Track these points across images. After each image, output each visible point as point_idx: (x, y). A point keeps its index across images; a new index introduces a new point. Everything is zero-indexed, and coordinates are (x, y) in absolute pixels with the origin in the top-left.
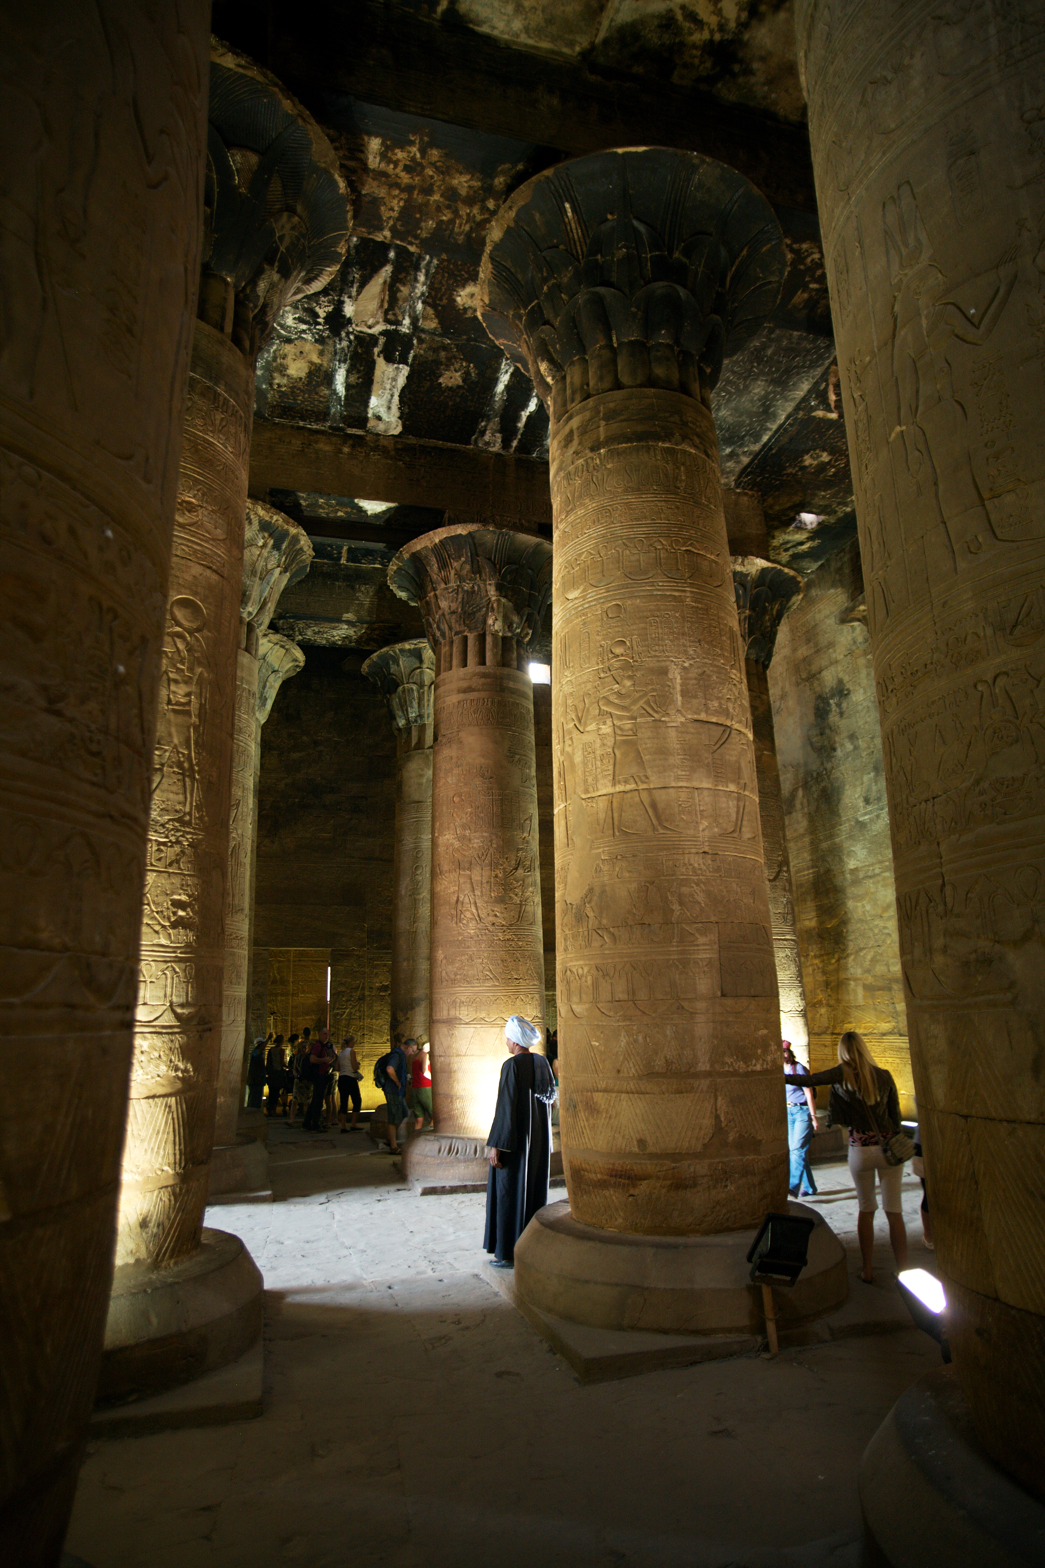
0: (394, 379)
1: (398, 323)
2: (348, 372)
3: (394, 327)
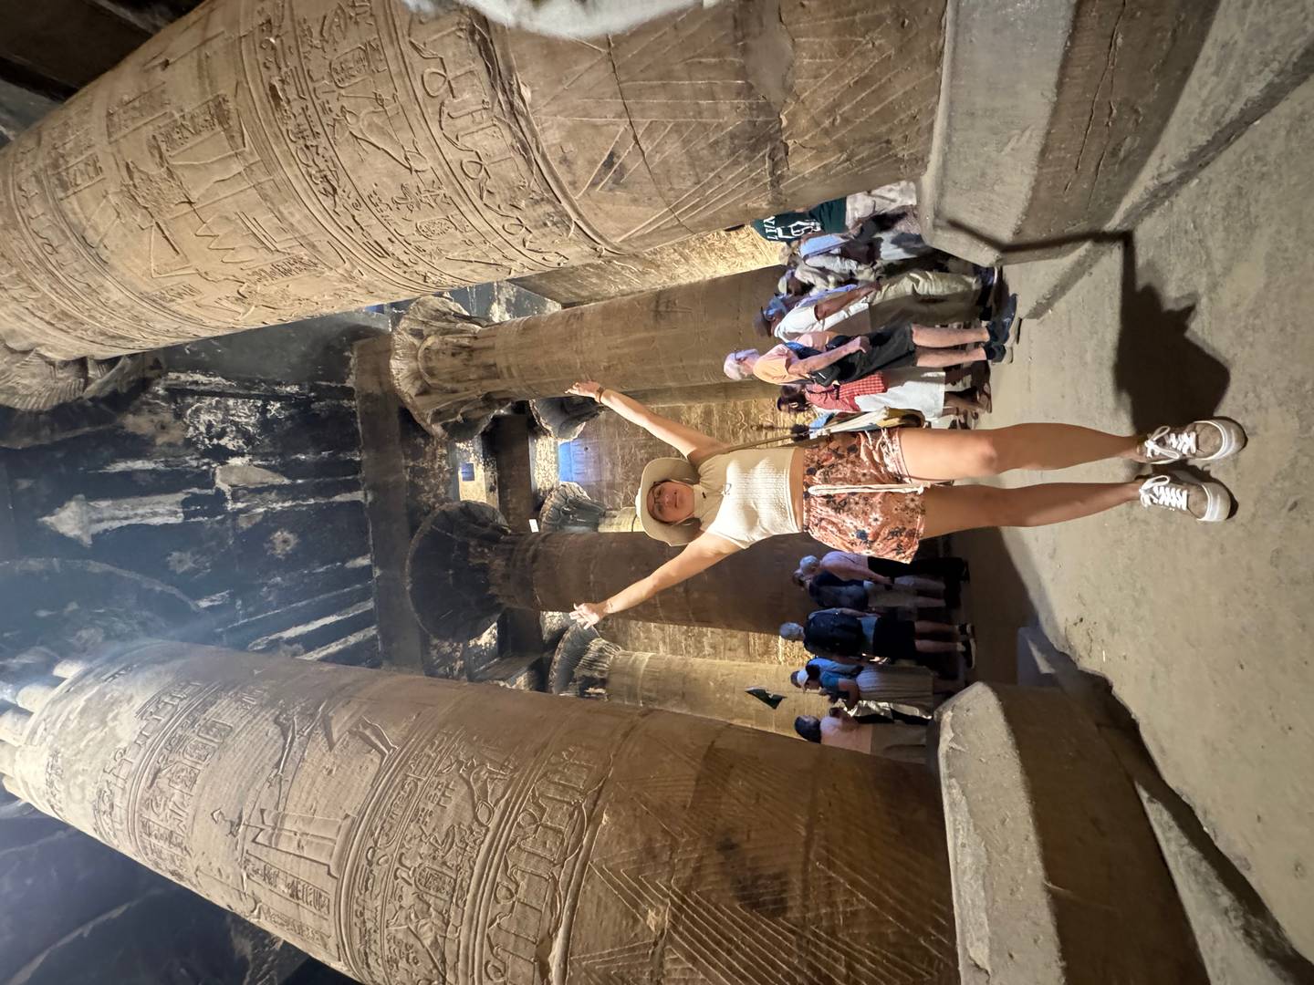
0: (155, 514)
1: (235, 499)
2: (154, 470)
3: (229, 497)
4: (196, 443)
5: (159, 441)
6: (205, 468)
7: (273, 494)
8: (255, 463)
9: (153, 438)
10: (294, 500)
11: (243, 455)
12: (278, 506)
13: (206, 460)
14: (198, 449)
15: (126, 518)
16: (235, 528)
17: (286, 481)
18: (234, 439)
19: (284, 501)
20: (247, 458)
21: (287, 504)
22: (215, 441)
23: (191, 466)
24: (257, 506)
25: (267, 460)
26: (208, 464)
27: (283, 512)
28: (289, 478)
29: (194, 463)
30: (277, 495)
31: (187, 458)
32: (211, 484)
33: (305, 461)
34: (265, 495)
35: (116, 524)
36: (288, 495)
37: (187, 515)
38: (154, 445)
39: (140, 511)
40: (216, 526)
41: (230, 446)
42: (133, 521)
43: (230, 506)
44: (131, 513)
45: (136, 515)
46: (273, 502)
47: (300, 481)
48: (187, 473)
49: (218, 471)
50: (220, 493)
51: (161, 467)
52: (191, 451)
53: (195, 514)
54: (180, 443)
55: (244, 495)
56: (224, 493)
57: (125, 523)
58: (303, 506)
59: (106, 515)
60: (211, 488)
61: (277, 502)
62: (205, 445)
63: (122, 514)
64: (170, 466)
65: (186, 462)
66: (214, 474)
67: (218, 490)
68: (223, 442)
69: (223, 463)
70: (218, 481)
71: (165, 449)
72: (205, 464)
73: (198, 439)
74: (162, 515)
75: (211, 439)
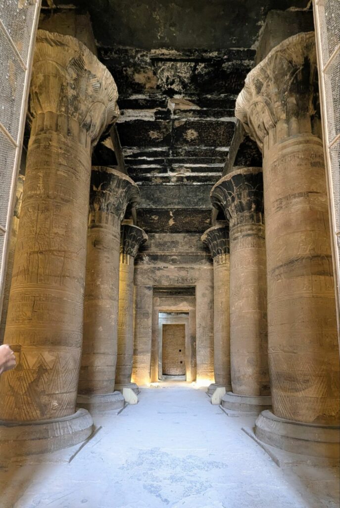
4: (161, 87)
5: (147, 86)
6: (164, 99)
7: (191, 114)
8: (186, 98)
9: (145, 85)
10: (200, 117)
11: (180, 94)
12: (192, 119)
13: (165, 96)
14: (161, 90)
15: (137, 117)
16: (173, 125)
17: (199, 108)
18: (178, 85)
19: (195, 117)
20: (182, 95)
21: (196, 119)
22: (169, 86)
23: (158, 98)
24: (183, 118)
25: (191, 97)
26: (165, 97)
27: (193, 122)
28: (200, 106)
29: (160, 97)
30: (193, 114)
31: (157, 94)
32: (166, 106)
33: (210, 99)
34: (188, 113)
35: (134, 119)
36: (198, 114)
37: (156, 118)
38: (145, 88)
39: (141, 114)
40: (166, 124)
41: (176, 89)
42: (139, 118)
43: (172, 117)
44: (138, 115)
45: (140, 116)
46: (190, 117)
47: (205, 109)
48: (157, 101)
49: (169, 101)
50: (169, 111)
51: (148, 98)
52: (159, 91)
53: (159, 118)
54: (155, 87)
55: (179, 112)
56: (170, 111)
57: (136, 118)
58: (203, 120)
59: (131, 114)
60: (166, 108)
61: (192, 117)
62: (165, 88)
63: (136, 115)
64: (151, 98)
65: (157, 96)
66: (167, 102)
67: (168, 109)
68: (172, 87)
69: (171, 97)
70: (168, 105)
71: (150, 90)
72: (164, 97)
73: (162, 86)
74: (148, 117)
75: (167, 85)
